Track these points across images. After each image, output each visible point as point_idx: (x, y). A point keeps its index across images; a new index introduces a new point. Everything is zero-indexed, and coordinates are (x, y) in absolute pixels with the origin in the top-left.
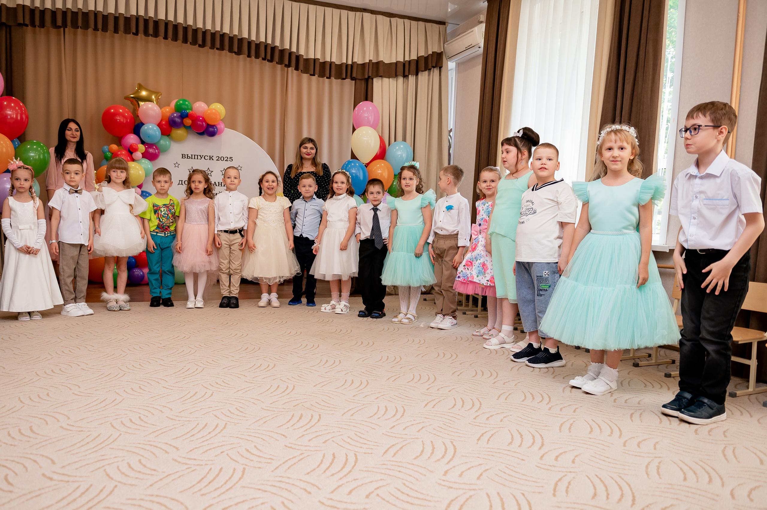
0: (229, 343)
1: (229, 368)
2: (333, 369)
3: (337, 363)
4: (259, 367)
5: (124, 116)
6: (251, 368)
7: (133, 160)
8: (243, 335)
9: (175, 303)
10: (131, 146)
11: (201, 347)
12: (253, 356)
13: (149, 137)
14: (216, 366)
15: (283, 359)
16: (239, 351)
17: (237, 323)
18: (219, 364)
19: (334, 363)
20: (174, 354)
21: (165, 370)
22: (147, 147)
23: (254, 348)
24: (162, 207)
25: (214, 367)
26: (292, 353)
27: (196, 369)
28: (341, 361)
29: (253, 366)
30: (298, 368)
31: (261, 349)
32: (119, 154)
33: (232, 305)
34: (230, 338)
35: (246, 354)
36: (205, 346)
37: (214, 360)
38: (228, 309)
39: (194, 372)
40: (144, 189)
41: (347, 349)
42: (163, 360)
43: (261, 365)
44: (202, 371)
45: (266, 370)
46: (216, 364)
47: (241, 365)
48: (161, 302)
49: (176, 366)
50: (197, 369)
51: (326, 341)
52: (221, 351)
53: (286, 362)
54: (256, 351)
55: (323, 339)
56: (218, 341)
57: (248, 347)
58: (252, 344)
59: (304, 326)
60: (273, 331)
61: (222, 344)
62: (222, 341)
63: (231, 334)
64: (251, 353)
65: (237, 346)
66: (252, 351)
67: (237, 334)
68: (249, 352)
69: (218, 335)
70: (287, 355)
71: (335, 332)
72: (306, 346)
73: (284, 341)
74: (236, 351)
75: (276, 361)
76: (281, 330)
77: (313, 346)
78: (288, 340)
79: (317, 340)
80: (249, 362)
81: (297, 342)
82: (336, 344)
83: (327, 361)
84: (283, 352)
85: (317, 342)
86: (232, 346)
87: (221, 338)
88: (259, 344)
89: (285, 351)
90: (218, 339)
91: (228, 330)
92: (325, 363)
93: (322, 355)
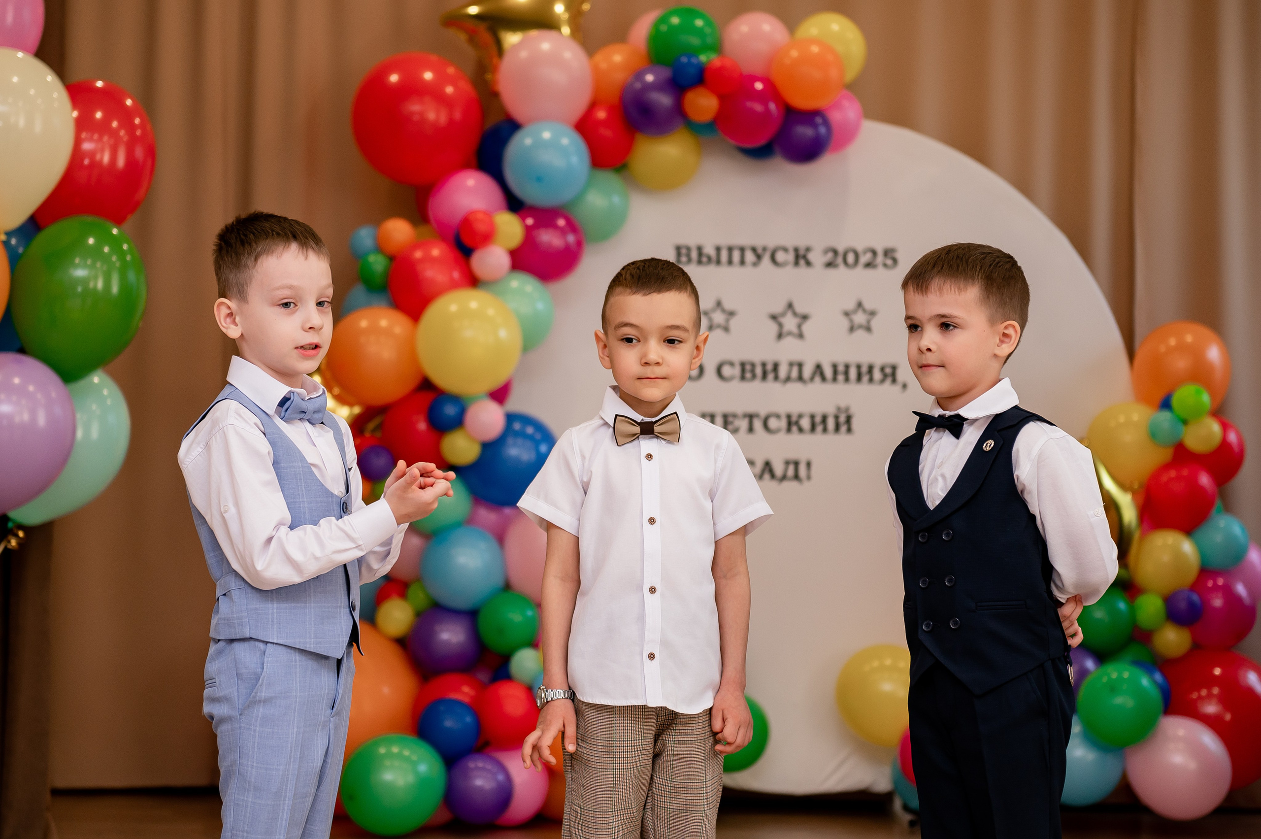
5: (440, 98)
7: (473, 281)
10: (466, 222)
13: (539, 179)
22: (530, 221)
32: (422, 260)
40: (516, 403)
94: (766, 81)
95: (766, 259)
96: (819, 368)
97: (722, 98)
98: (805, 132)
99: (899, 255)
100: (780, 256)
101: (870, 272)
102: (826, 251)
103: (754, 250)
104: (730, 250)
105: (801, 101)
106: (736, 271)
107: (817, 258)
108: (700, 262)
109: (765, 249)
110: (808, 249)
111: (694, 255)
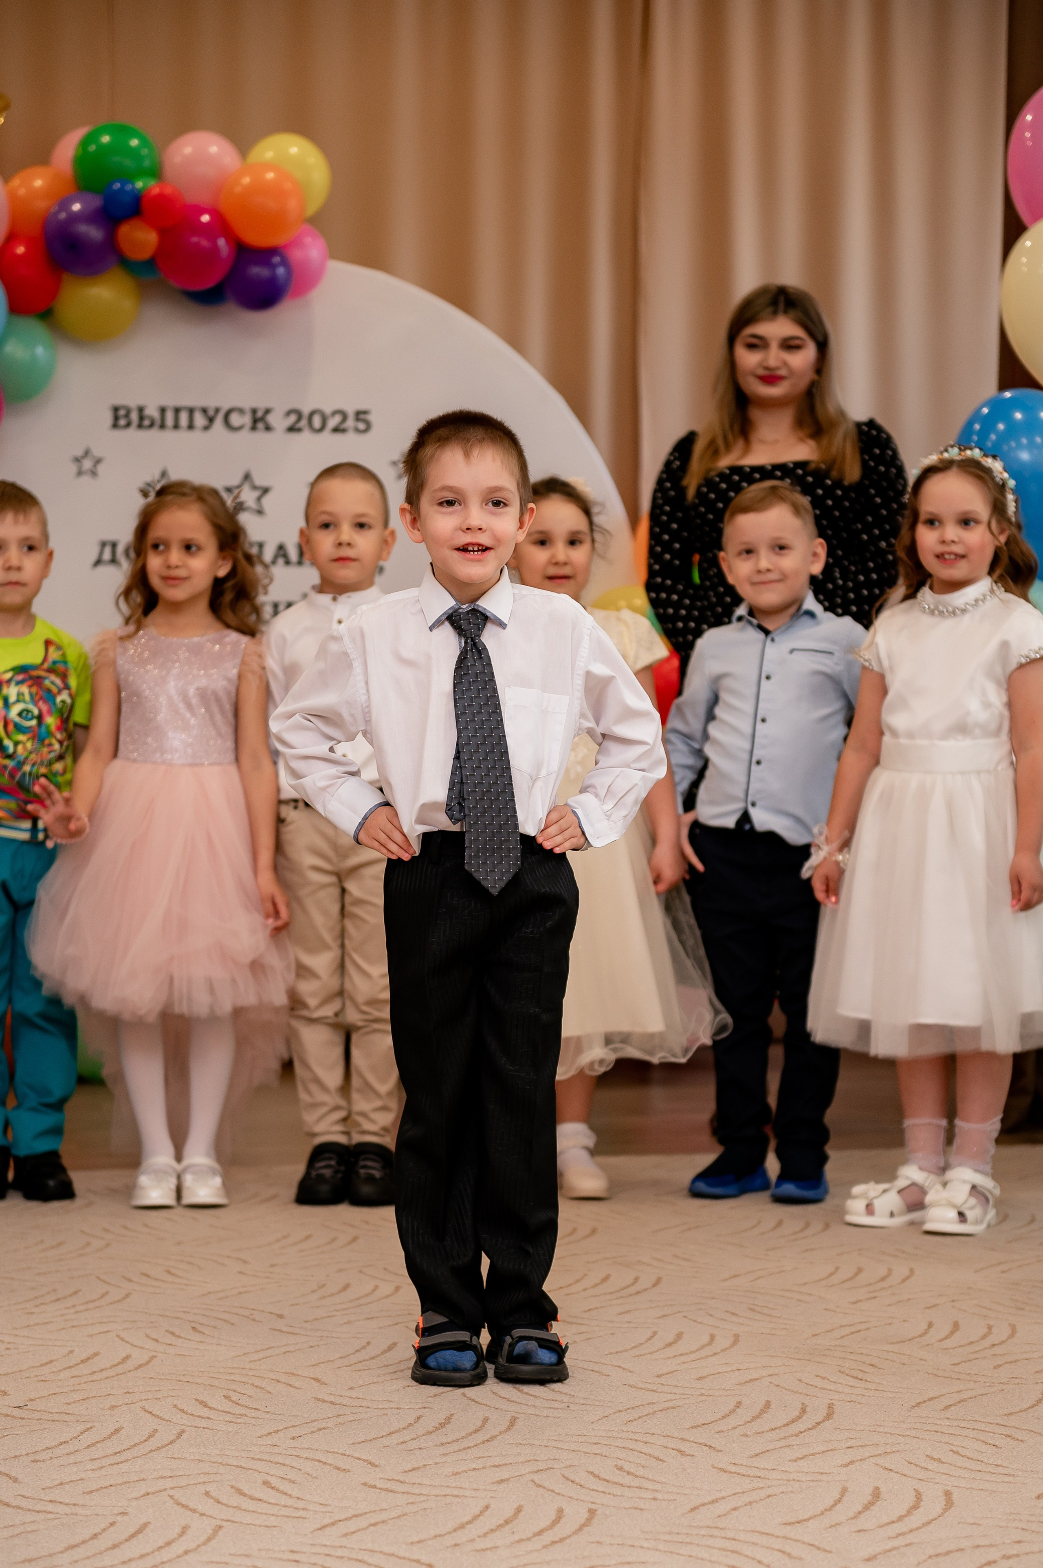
0: (354, 1394)
1: (352, 1525)
2: (910, 1538)
3: (933, 1505)
4: (507, 1522)
6: (462, 1526)
9: (78, 1179)
11: (206, 1412)
12: (478, 1464)
14: (284, 1512)
15: (636, 1482)
16: (407, 1435)
18: (300, 1504)
19: (915, 1507)
20: (70, 1448)
21: (21, 1529)
23: (486, 1420)
24: (9, 681)
25: (272, 1521)
26: (683, 1447)
27: (178, 1530)
28: (955, 1497)
29: (476, 1518)
30: (716, 1532)
31: (519, 1424)
33: (366, 1190)
34: (360, 1366)
35: (442, 1450)
36: (226, 1406)
37: (274, 1481)
38: (345, 1212)
39: (169, 1544)
41: (989, 1428)
42: (15, 1480)
43: (519, 1510)
44: (209, 1540)
45: (547, 1537)
46: (284, 1500)
47: (414, 1508)
48: (11, 1176)
49: (80, 1510)
50: (184, 1530)
51: (870, 1386)
52: (313, 1432)
53: (655, 1499)
54: (493, 1438)
55: (855, 1373)
56: (296, 1384)
57: (452, 1415)
58: (473, 1400)
59: (751, 1306)
60: (583, 1329)
61: (319, 1400)
62: (315, 1384)
63: (364, 1347)
64: (469, 1448)
65: (397, 1411)
66: (470, 1434)
67: (395, 1344)
68: (457, 1440)
69: (297, 1348)
70: (658, 1459)
71: (921, 1336)
72: (763, 1412)
73: (643, 1387)
74: (391, 1434)
75: (601, 1489)
76: (626, 1326)
77: (797, 1413)
78: (662, 1380)
79: (824, 1378)
80: (457, 1496)
81: (710, 1392)
82: (925, 1401)
83: (876, 1494)
84: (640, 1446)
85: (824, 1389)
86: (368, 1407)
87: (310, 1364)
88: (508, 1400)
89: (648, 1438)
90: (295, 1372)
91: (349, 1322)
92: (867, 1507)
93: (846, 1465)
94: (215, 213)
95: (219, 421)
96: (281, 550)
97: (163, 233)
98: (258, 271)
99: (371, 418)
100: (235, 419)
101: (338, 437)
102: (289, 413)
103: (204, 411)
104: (177, 411)
105: (255, 238)
106: (183, 435)
107: (278, 420)
108: (140, 426)
109: (217, 410)
110: (268, 411)
111: (134, 416)
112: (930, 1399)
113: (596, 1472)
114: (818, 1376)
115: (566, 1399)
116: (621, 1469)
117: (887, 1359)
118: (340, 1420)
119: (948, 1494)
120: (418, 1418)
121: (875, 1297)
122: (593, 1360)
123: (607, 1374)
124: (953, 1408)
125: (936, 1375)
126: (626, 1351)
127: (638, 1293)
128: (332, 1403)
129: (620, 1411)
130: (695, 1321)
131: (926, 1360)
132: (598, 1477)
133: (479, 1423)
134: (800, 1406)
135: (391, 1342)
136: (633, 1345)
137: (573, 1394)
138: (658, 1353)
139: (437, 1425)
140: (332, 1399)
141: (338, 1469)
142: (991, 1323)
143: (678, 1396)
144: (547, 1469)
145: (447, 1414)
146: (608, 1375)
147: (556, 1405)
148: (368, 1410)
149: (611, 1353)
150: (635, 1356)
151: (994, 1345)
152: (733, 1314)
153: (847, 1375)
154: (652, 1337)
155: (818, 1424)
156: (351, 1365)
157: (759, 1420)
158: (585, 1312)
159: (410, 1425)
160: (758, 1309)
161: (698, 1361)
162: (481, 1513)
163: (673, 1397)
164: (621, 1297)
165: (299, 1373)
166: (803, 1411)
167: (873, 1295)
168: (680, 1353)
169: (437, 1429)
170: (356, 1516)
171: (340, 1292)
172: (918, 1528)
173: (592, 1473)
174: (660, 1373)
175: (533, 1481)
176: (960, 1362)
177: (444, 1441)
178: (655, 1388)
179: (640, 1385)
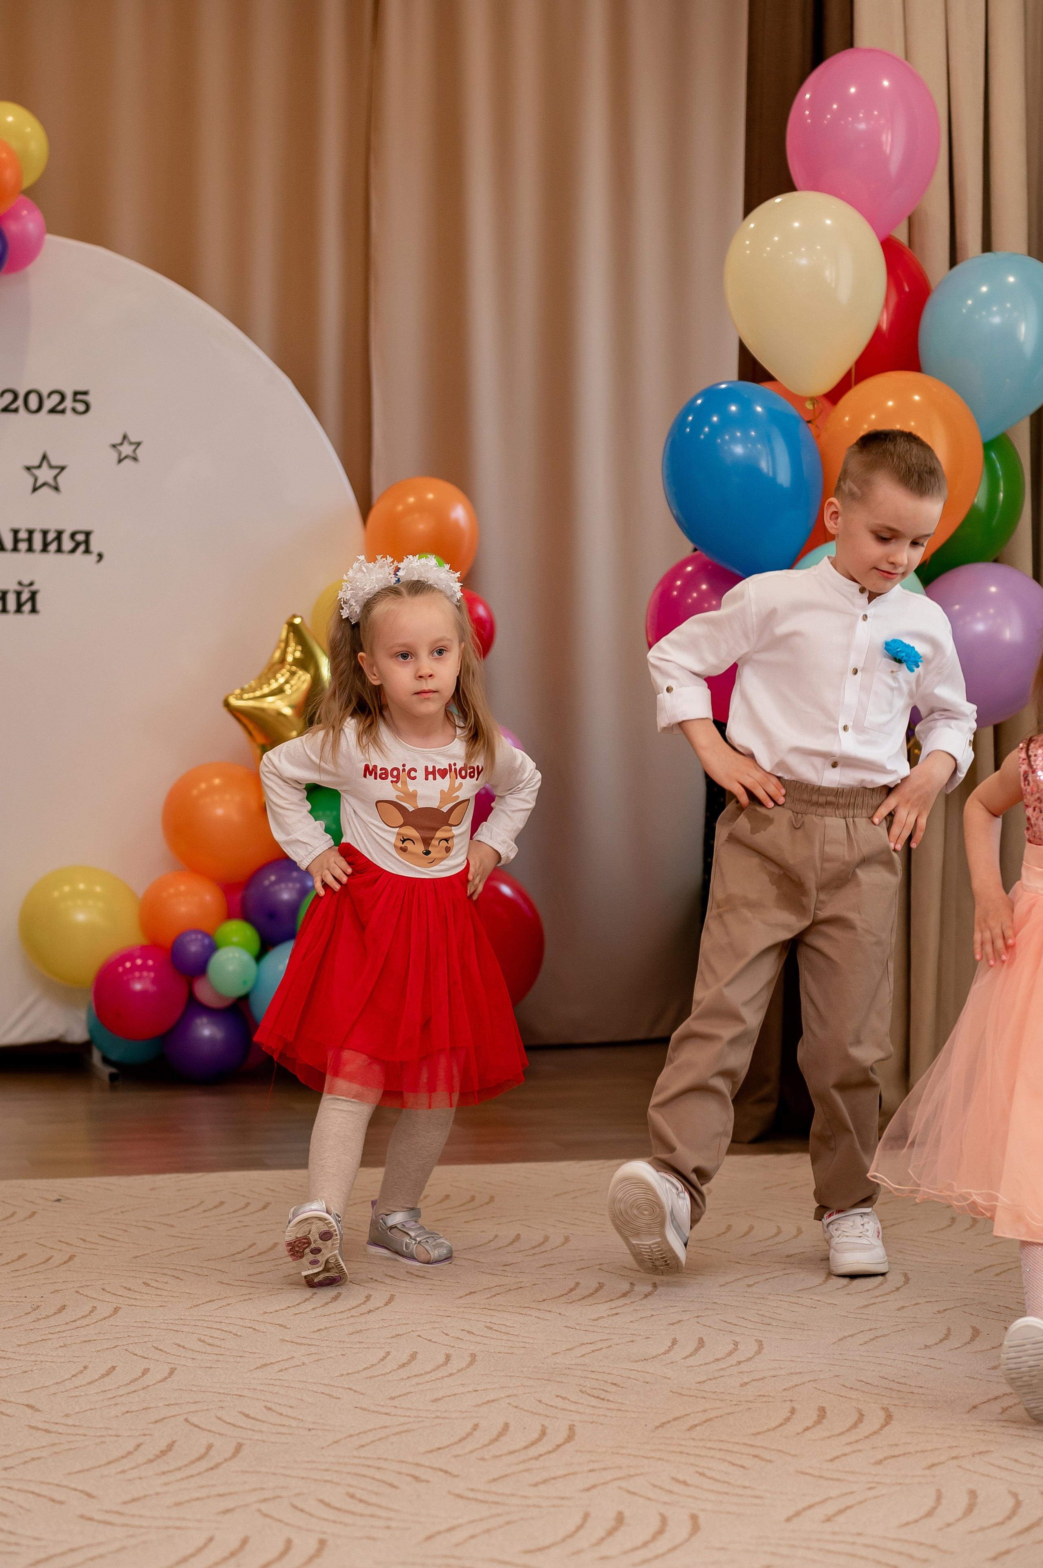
0: (70, 1421)
1: (70, 1560)
3: (678, 1530)
4: (233, 1554)
8: (146, 1371)
12: (203, 1494)
15: (369, 1510)
16: (126, 1464)
17: (116, 1310)
18: (13, 1539)
19: (661, 1532)
23: (210, 1447)
26: (417, 1472)
28: (702, 1520)
29: (199, 1550)
31: (246, 1450)
34: (77, 1392)
35: (164, 1479)
41: (737, 1449)
43: (245, 1541)
47: (133, 1541)
51: (612, 1406)
52: (26, 1462)
53: (388, 1528)
54: (217, 1466)
55: (596, 1393)
56: (8, 1412)
57: (174, 1442)
58: (196, 1426)
59: (488, 1324)
60: (313, 1349)
61: (33, 1428)
62: (29, 1411)
63: (81, 1372)
64: (192, 1476)
65: (115, 1438)
66: (193, 1462)
67: (114, 1368)
68: (179, 1469)
69: (9, 1373)
70: (391, 1485)
71: (664, 1353)
72: (500, 1435)
73: (376, 1409)
74: (109, 1463)
75: (332, 1518)
76: (358, 1346)
77: (536, 1436)
78: (396, 1403)
79: (564, 1398)
80: (178, 1528)
81: (446, 1415)
82: (669, 1422)
83: (620, 1519)
84: (371, 1472)
85: (564, 1410)
86: (85, 1435)
87: (23, 1390)
88: (234, 1425)
89: (381, 1464)
90: (7, 1399)
91: (65, 1346)
92: (610, 1533)
93: (588, 1490)
99: (90, 398)
101: (55, 418)
112: (675, 1419)
113: (327, 1500)
114: (558, 1396)
115: (294, 1423)
116: (352, 1496)
117: (629, 1378)
118: (56, 1449)
119: (694, 1518)
120: (139, 1446)
121: (617, 1314)
122: (323, 1383)
123: (338, 1396)
124: (698, 1428)
125: (680, 1394)
126: (358, 1372)
127: (370, 1311)
128: (47, 1431)
129: (351, 1436)
130: (429, 1340)
131: (669, 1379)
132: (328, 1505)
133: (203, 1450)
134: (540, 1428)
135: (110, 1366)
136: (365, 1366)
137: (301, 1417)
138: (390, 1374)
139: (158, 1453)
140: (46, 1426)
141: (53, 1500)
142: (737, 1339)
143: (411, 1420)
144: (275, 1498)
145: (169, 1441)
146: (339, 1398)
147: (284, 1430)
148: (85, 1438)
149: (342, 1375)
150: (367, 1378)
151: (739, 1363)
152: (469, 1332)
153: (589, 1394)
154: (385, 1357)
155: (559, 1446)
156: (66, 1391)
157: (497, 1443)
158: (314, 1332)
159: (130, 1453)
160: (495, 1327)
161: (433, 1382)
162: (205, 1545)
163: (406, 1420)
164: (352, 1316)
165: (12, 1399)
166: (543, 1433)
167: (614, 1311)
168: (414, 1374)
169: (158, 1457)
170: (72, 1550)
171: (55, 1314)
172: (663, 1555)
173: (322, 1501)
174: (394, 1395)
175: (260, 1511)
176: (705, 1379)
177: (166, 1469)
178: (388, 1411)
179: (373, 1408)
